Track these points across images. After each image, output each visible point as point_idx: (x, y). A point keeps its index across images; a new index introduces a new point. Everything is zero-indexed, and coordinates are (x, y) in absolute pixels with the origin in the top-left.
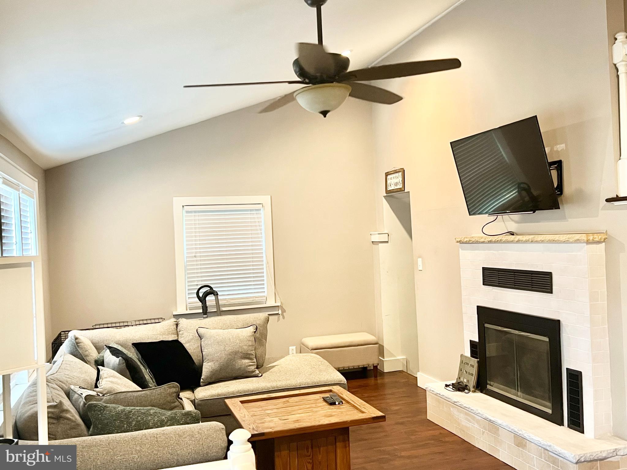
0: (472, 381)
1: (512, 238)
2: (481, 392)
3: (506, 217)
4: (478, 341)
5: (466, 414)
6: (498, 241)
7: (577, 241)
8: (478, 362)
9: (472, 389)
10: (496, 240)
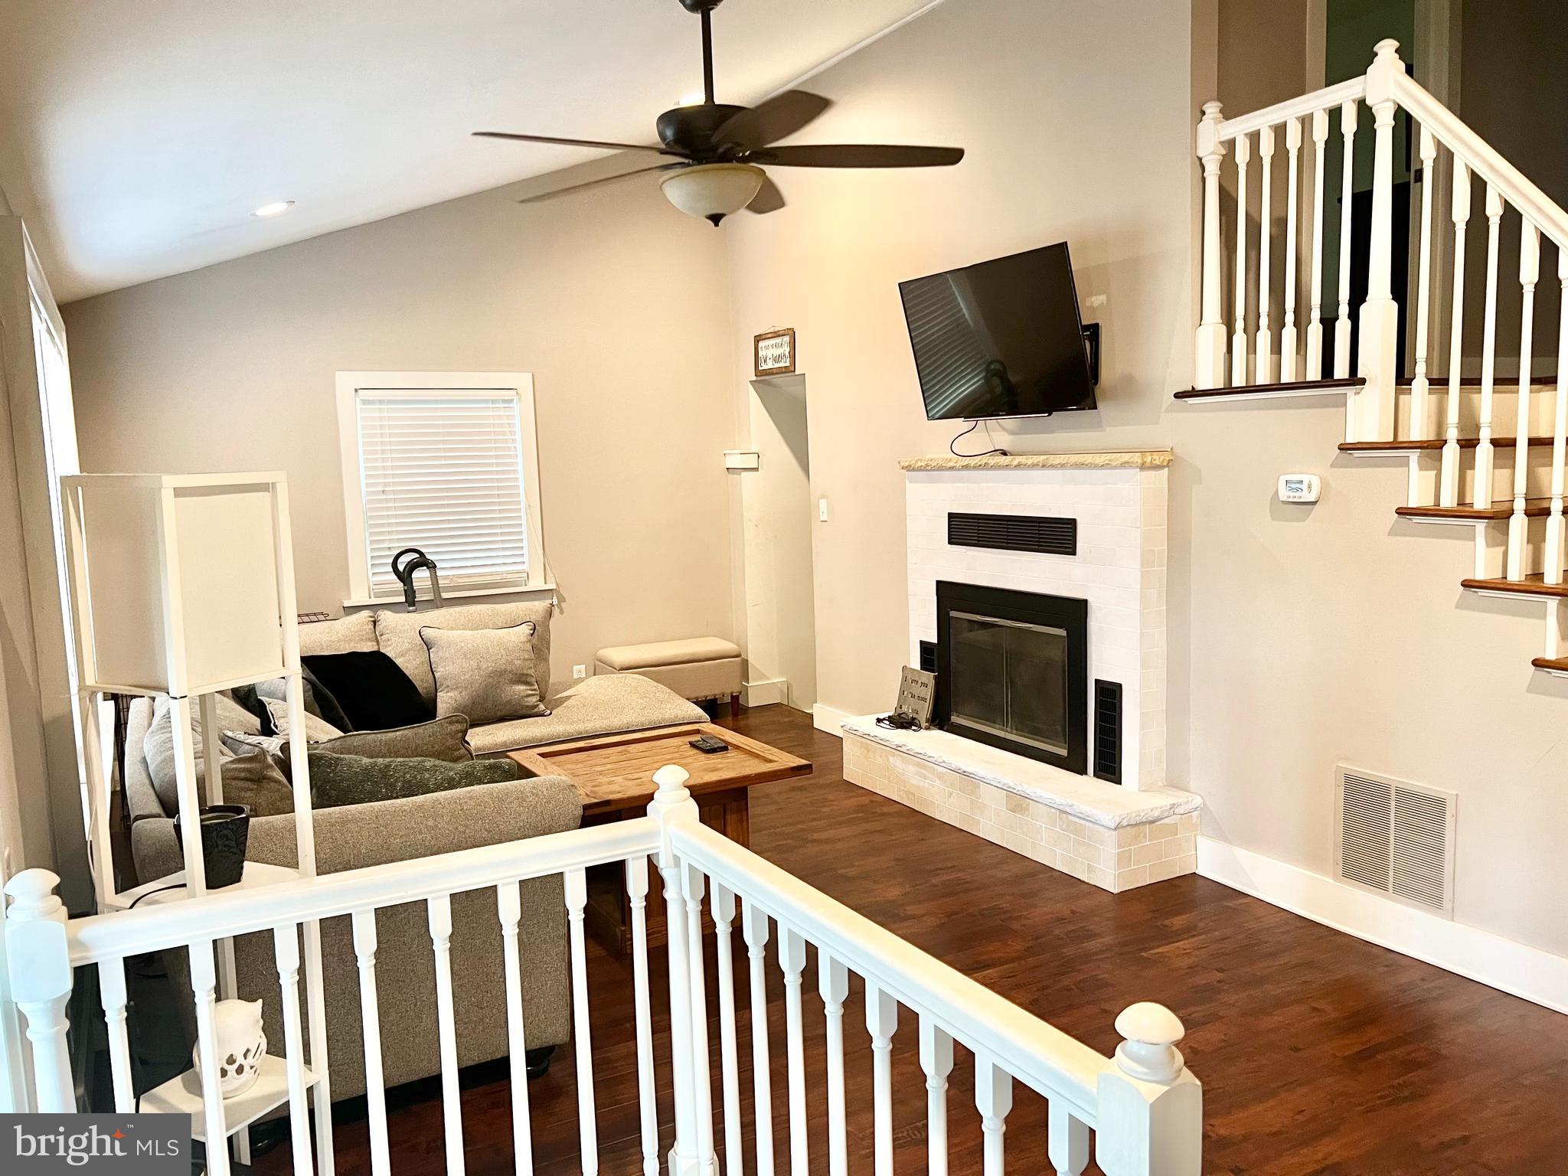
0: (924, 711)
1: (1008, 460)
2: (940, 729)
3: (992, 422)
4: (935, 641)
5: (918, 765)
6: (980, 465)
7: (1125, 465)
8: (935, 678)
9: (924, 724)
10: (976, 464)
